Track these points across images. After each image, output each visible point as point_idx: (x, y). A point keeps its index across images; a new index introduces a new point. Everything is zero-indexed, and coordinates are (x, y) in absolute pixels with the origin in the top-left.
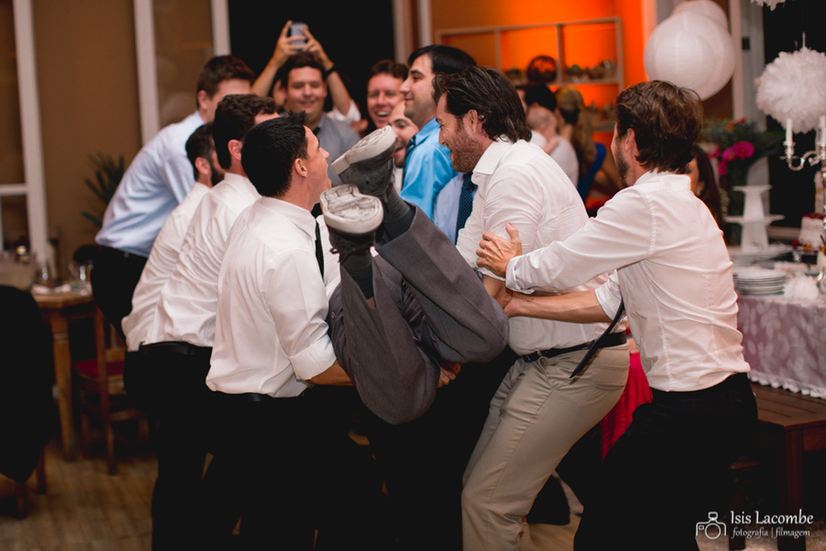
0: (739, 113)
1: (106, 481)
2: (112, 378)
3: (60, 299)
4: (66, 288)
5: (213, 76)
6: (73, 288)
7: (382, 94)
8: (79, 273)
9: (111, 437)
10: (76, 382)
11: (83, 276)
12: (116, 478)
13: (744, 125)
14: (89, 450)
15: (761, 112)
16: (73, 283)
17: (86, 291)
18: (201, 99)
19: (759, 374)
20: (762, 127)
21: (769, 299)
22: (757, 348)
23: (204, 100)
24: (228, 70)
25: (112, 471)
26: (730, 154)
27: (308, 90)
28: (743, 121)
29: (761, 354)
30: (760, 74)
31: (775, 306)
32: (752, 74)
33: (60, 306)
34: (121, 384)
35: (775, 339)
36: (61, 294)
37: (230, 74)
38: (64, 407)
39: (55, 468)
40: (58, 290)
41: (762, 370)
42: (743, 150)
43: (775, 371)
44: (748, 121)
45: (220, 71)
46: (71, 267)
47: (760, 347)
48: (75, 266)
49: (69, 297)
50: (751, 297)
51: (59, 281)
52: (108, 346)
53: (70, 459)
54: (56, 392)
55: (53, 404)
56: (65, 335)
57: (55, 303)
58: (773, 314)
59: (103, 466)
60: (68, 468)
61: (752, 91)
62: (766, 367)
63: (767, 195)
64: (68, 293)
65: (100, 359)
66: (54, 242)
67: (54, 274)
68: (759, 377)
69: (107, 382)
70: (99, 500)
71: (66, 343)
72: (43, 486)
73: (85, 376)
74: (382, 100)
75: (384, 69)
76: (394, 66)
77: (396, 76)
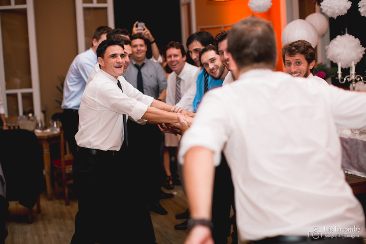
0: (320, 60)
1: (64, 208)
2: (67, 167)
3: (46, 135)
4: (48, 130)
5: (99, 33)
6: (51, 130)
7: (173, 57)
8: (54, 124)
9: (67, 190)
10: (52, 169)
11: (55, 126)
12: (69, 207)
13: (321, 65)
14: (58, 196)
15: (329, 59)
16: (51, 128)
17: (57, 131)
20: (329, 66)
23: (95, 42)
25: (67, 204)
27: (139, 48)
28: (321, 63)
30: (328, 44)
32: (325, 44)
33: (46, 138)
34: (71, 169)
36: (47, 133)
38: (48, 178)
39: (44, 203)
40: (45, 131)
42: (321, 75)
44: (323, 64)
46: (51, 122)
48: (52, 121)
49: (50, 134)
51: (46, 128)
52: (65, 153)
53: (50, 199)
54: (45, 172)
55: (43, 177)
56: (48, 149)
57: (44, 136)
59: (64, 202)
60: (49, 203)
61: (325, 51)
64: (49, 132)
65: (62, 159)
66: (44, 112)
67: (44, 125)
69: (65, 168)
70: (62, 216)
71: (49, 152)
72: (39, 210)
73: (56, 166)
74: (173, 59)
75: (172, 46)
76: (176, 44)
77: (177, 48)
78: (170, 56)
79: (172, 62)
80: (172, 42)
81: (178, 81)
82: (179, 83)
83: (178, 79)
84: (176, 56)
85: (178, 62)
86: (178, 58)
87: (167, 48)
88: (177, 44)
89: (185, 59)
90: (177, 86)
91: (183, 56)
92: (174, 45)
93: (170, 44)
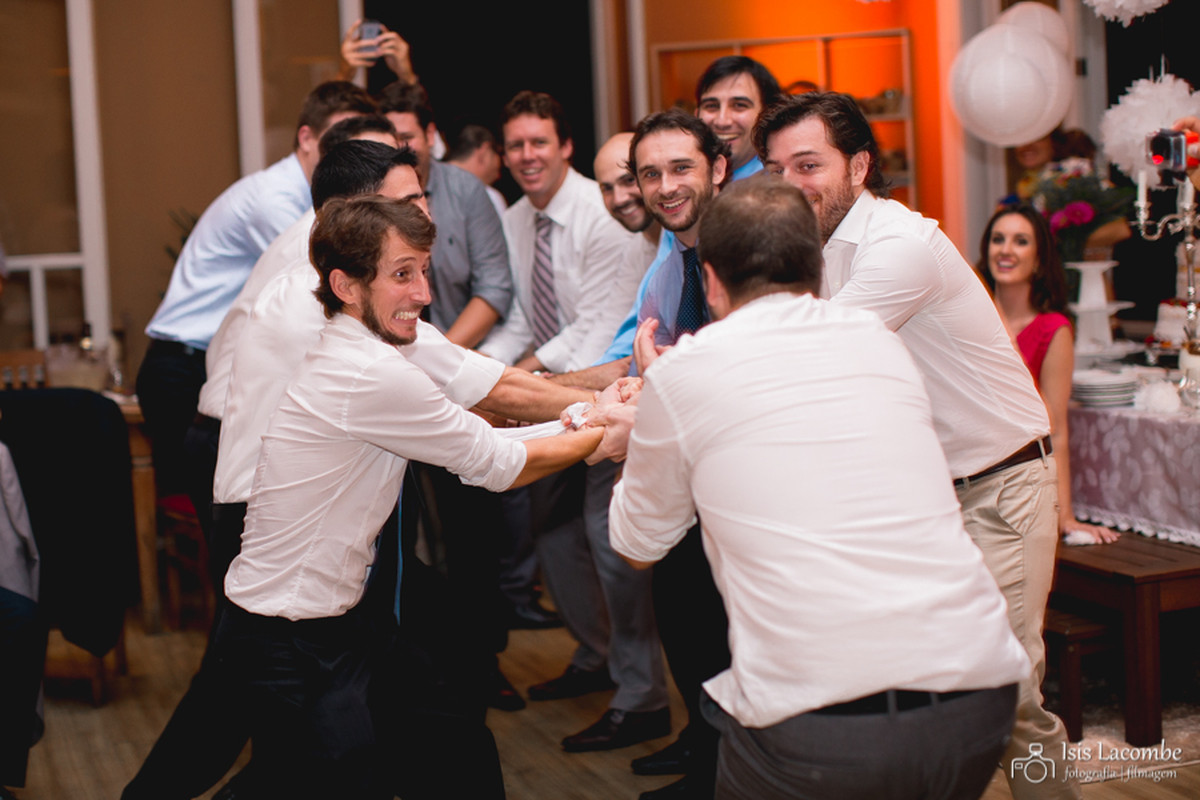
5: (322, 107)
7: (527, 145)
18: (302, 137)
19: (1103, 512)
20: (1105, 184)
21: (1115, 412)
22: (1098, 477)
23: (307, 139)
24: (343, 99)
26: (1060, 219)
29: (1104, 486)
31: (1123, 421)
35: (1122, 465)
37: (345, 104)
39: (136, 643)
41: (1105, 507)
42: (1078, 213)
43: (1123, 508)
45: (331, 100)
47: (1103, 475)
50: (1091, 410)
58: (1120, 431)
62: (1111, 503)
63: (1110, 274)
66: (119, 334)
68: (1101, 516)
71: (150, 470)
72: (123, 665)
73: (176, 516)
74: (529, 152)
75: (525, 108)
76: (538, 102)
77: (542, 116)
78: (519, 144)
79: (526, 163)
80: (524, 94)
81: (543, 232)
82: (547, 238)
83: (542, 223)
84: (537, 142)
85: (544, 163)
86: (545, 151)
87: (507, 117)
88: (542, 103)
89: (567, 151)
90: (537, 247)
91: (562, 143)
92: (533, 105)
93: (517, 103)
